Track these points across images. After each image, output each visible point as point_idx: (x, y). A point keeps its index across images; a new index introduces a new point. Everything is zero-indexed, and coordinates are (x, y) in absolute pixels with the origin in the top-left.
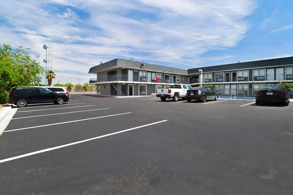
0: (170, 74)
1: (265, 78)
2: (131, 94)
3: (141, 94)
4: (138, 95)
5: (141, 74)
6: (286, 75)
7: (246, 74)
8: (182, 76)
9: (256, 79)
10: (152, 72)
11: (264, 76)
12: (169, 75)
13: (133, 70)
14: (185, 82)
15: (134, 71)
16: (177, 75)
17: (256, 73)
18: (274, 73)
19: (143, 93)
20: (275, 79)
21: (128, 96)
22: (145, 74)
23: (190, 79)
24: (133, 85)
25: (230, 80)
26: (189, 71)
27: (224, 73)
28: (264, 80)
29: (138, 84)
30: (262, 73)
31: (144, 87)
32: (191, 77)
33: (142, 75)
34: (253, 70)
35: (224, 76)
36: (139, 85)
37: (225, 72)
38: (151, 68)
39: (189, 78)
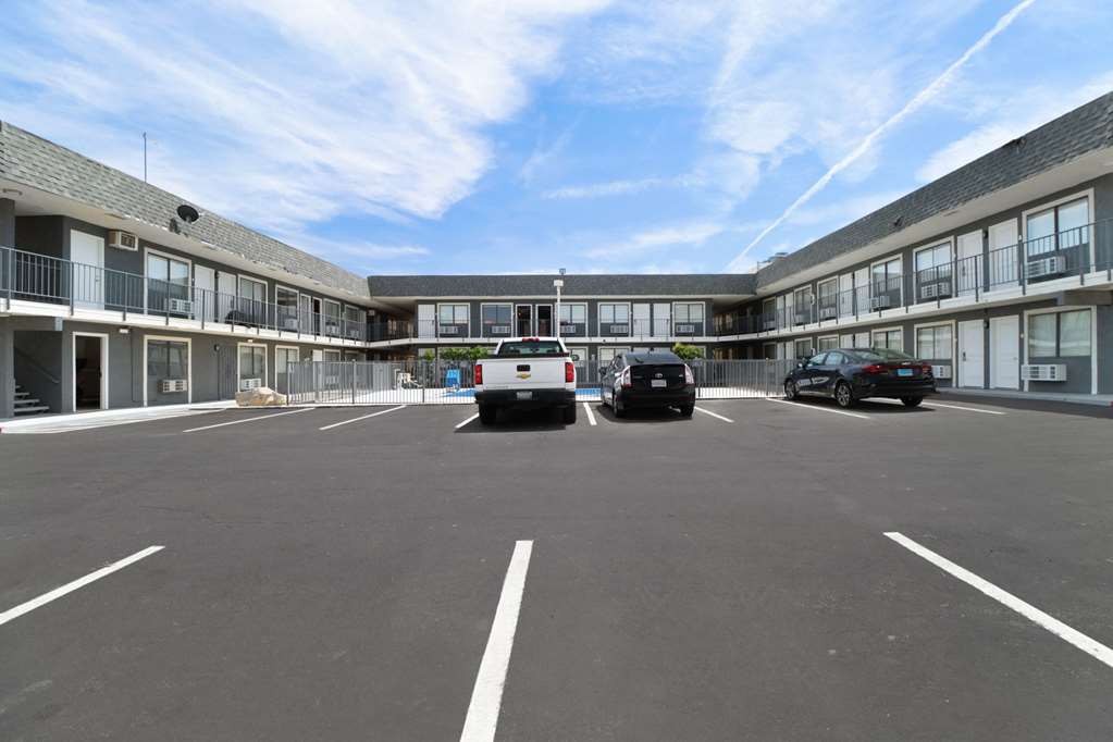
0: (302, 290)
1: (626, 329)
2: (88, 400)
3: (160, 396)
4: (139, 404)
5: (155, 268)
6: (676, 324)
7: (580, 314)
8: (343, 302)
9: (607, 330)
10: (218, 267)
11: (627, 324)
12: (295, 295)
13: (106, 234)
14: (353, 332)
15: (119, 244)
16: (326, 299)
17: (606, 314)
18: (648, 317)
19: (172, 386)
20: (652, 335)
21: (70, 411)
22: (179, 272)
23: (370, 320)
24: (105, 337)
25: (534, 332)
26: (376, 284)
27: (512, 304)
28: (626, 335)
29: (138, 333)
30: (622, 313)
31: (174, 352)
32: (372, 313)
33: (162, 276)
34: (599, 304)
35: (513, 314)
36: (147, 337)
37: (515, 301)
38: (229, 244)
39: (365, 313)
